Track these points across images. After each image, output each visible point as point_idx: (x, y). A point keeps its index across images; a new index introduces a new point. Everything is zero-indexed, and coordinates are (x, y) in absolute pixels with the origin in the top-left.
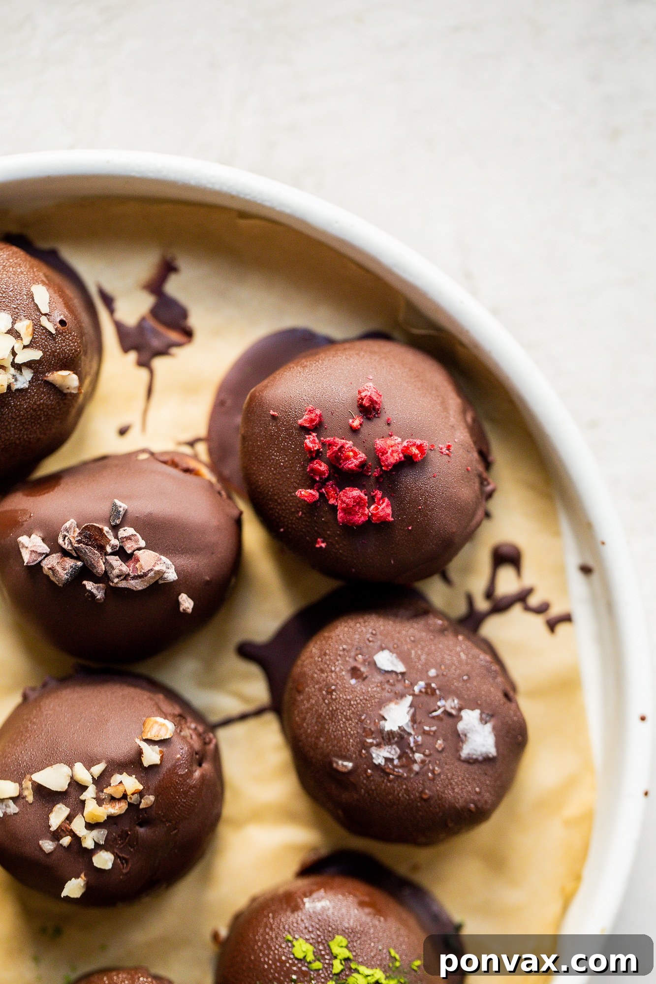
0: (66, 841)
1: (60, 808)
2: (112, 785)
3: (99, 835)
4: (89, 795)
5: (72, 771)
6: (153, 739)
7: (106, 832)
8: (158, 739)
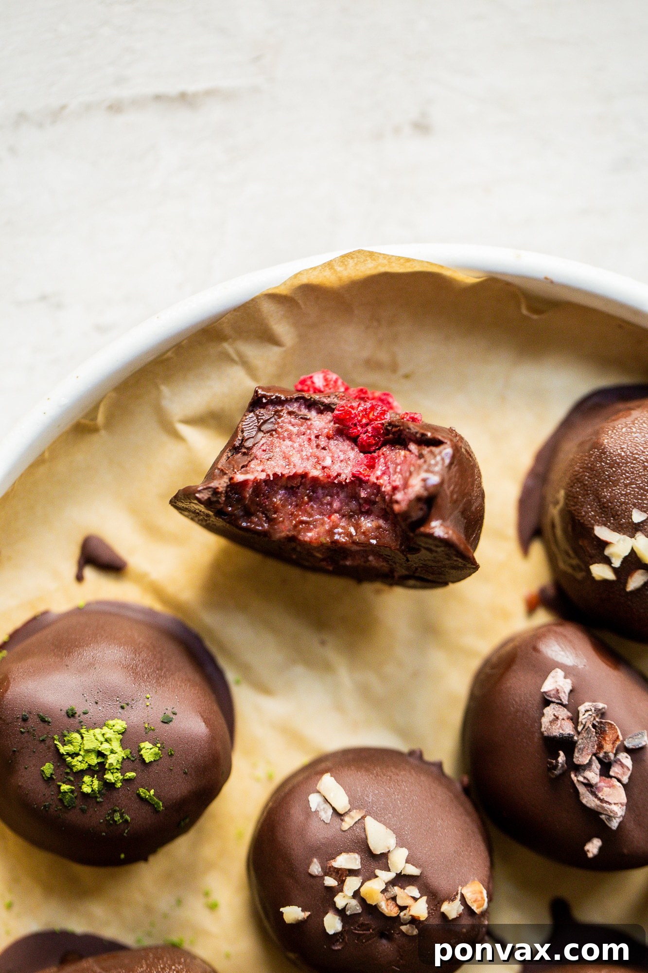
0: (330, 882)
1: (356, 859)
2: (405, 890)
3: (354, 906)
4: (384, 876)
5: (395, 848)
6: (467, 900)
7: (360, 912)
8: (469, 905)
